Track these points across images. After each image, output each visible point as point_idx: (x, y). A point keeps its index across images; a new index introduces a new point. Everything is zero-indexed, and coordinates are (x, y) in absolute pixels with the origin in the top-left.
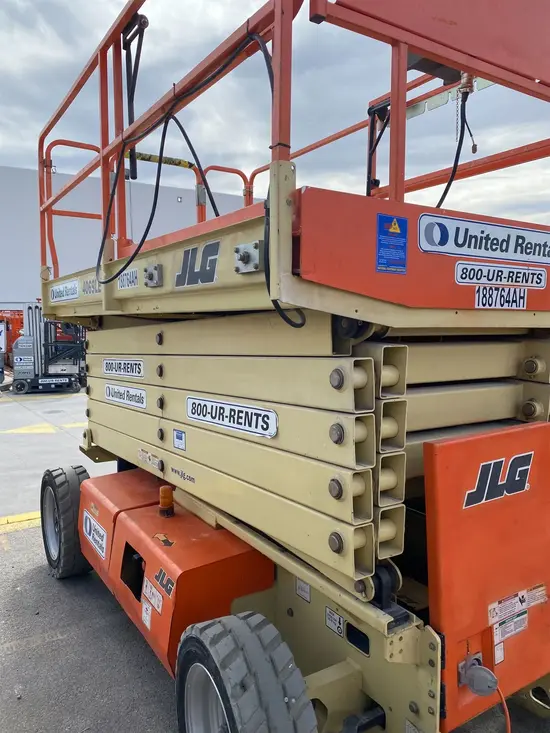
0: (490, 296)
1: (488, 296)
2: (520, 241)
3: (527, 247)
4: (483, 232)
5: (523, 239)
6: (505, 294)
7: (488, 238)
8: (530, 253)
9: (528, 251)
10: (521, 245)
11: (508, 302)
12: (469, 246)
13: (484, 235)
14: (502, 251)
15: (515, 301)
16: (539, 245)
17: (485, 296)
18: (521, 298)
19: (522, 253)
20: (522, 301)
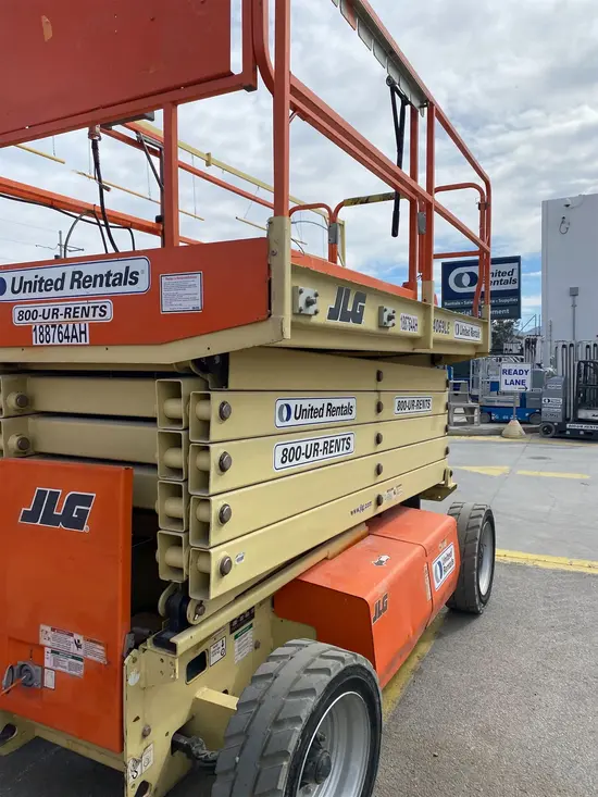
0: (48, 333)
1: (44, 333)
2: (77, 276)
3: (85, 281)
4: (36, 277)
5: (80, 273)
6: (63, 330)
7: (42, 280)
8: (89, 286)
9: (87, 284)
10: (78, 281)
11: (68, 338)
12: (24, 291)
13: (38, 279)
14: (57, 289)
15: (76, 337)
16: (101, 276)
17: (41, 333)
18: (81, 333)
19: (79, 287)
20: (83, 336)
